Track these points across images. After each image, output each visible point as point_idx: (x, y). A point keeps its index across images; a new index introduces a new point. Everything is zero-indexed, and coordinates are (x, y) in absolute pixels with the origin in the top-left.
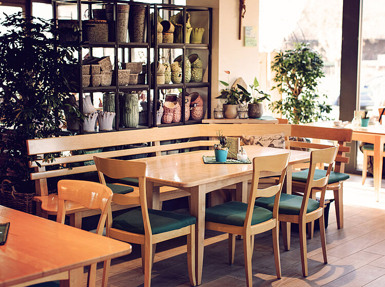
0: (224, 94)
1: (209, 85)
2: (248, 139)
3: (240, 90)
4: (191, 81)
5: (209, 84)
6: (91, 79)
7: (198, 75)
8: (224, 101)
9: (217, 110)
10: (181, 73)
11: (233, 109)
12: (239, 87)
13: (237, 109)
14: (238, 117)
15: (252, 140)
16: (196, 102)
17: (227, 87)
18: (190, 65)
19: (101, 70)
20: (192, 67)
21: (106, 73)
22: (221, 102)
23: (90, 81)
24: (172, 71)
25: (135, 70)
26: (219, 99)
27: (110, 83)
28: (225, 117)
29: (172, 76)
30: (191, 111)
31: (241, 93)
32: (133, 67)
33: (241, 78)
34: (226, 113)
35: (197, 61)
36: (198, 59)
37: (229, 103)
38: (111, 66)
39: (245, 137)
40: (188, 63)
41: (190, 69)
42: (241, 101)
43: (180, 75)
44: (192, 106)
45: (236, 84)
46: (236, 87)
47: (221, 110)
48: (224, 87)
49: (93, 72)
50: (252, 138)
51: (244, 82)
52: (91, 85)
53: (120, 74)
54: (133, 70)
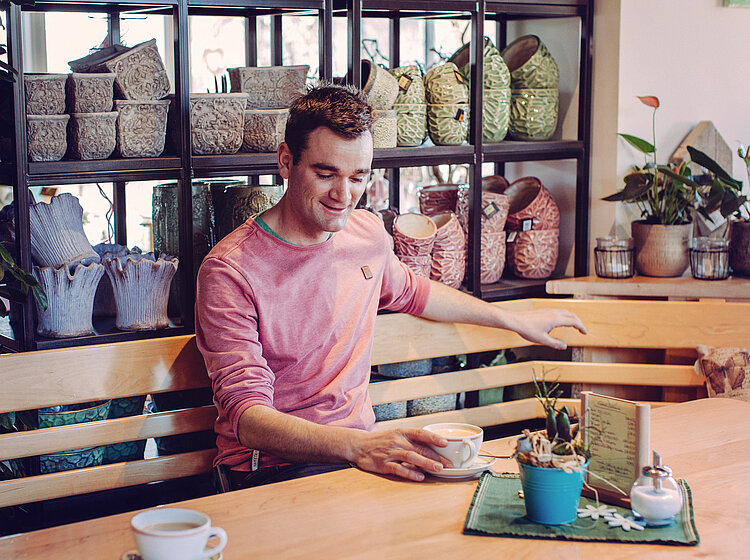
0: (636, 186)
1: (580, 152)
2: (721, 363)
3: (697, 170)
4: (509, 137)
5: (581, 146)
6: (72, 129)
7: (540, 114)
8: (637, 210)
9: (606, 245)
10: (466, 108)
11: (669, 243)
12: (694, 159)
13: (685, 243)
14: (689, 271)
15: (737, 369)
16: (529, 212)
17: (649, 158)
18: (505, 76)
19: (118, 94)
20: (516, 85)
21: (142, 107)
22: (629, 213)
23: (68, 139)
24: (428, 97)
25: (279, 94)
26: (618, 204)
27: (161, 145)
28: (638, 271)
29: (430, 117)
30: (508, 244)
31: (702, 180)
32: (269, 84)
33: (709, 124)
34: (643, 256)
35: (536, 59)
36: (538, 55)
37: (654, 220)
38: (161, 80)
39: (712, 353)
40: (496, 68)
41: (506, 92)
42: (705, 211)
43: (460, 112)
44: (512, 226)
45: (685, 145)
46: (687, 158)
47: (624, 243)
48: (640, 159)
49: (80, 102)
50: (739, 360)
51: (719, 139)
52: (72, 153)
53: (205, 109)
54: (270, 95)
